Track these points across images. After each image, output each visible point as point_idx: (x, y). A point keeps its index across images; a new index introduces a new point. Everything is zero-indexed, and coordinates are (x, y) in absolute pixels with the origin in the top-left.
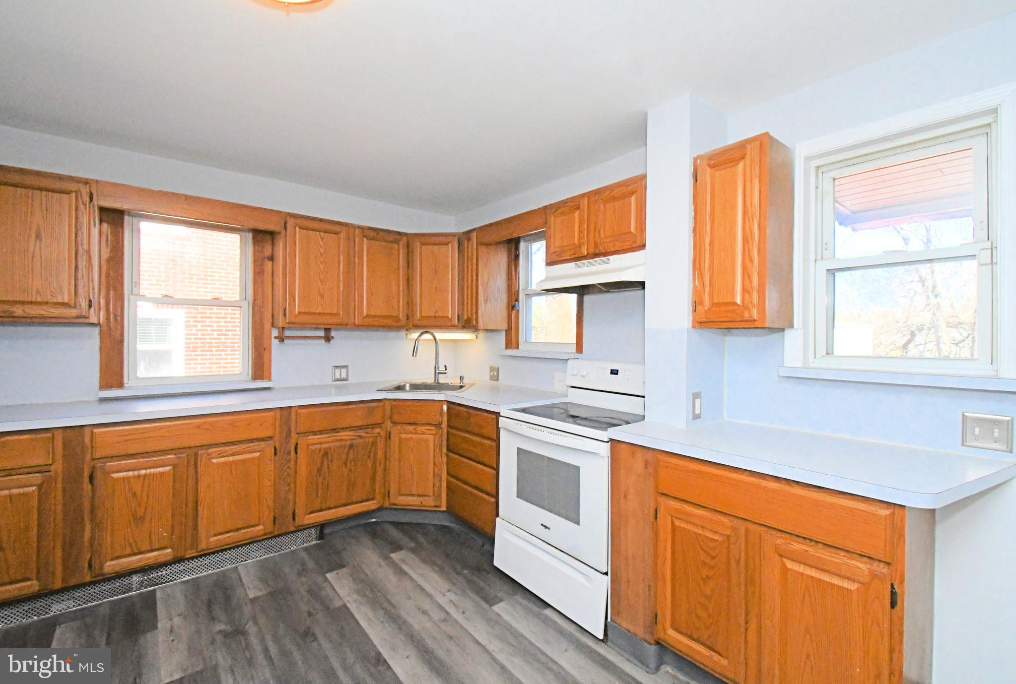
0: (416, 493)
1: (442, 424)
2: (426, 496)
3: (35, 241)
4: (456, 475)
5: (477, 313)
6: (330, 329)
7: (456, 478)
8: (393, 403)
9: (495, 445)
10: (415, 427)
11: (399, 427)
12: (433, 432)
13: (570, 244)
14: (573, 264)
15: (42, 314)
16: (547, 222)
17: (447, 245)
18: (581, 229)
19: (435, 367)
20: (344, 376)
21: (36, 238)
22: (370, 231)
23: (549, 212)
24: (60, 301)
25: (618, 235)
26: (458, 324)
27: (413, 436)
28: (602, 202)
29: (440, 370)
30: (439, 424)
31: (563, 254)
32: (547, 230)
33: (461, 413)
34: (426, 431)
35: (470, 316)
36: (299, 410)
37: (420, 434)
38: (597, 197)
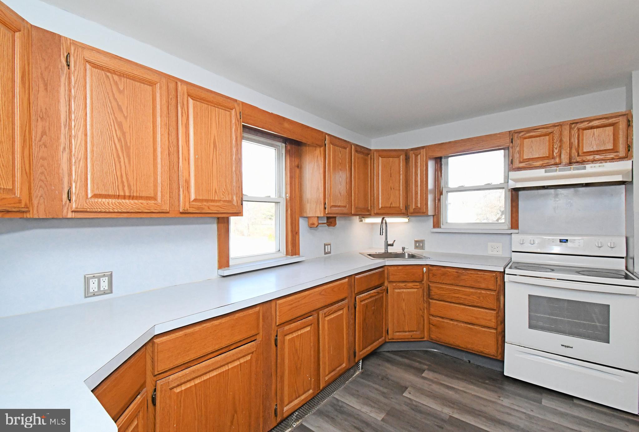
0: (407, 330)
1: (423, 281)
2: (414, 331)
3: (213, 149)
4: (442, 316)
5: (427, 204)
6: (335, 217)
7: (442, 318)
8: (389, 268)
9: (495, 294)
10: (406, 284)
11: (394, 284)
12: (418, 287)
13: (541, 156)
14: (543, 170)
15: (218, 211)
16: (512, 142)
17: (398, 157)
18: (555, 147)
19: (385, 242)
20: (329, 251)
21: (213, 147)
22: (358, 147)
23: (516, 135)
24: (227, 199)
25: (597, 151)
26: (406, 212)
27: (404, 290)
28: (579, 129)
29: (389, 243)
30: (421, 281)
31: (533, 164)
32: (512, 148)
33: (448, 273)
34: (413, 286)
35: (419, 206)
36: (356, 277)
37: (409, 289)
38: (573, 126)
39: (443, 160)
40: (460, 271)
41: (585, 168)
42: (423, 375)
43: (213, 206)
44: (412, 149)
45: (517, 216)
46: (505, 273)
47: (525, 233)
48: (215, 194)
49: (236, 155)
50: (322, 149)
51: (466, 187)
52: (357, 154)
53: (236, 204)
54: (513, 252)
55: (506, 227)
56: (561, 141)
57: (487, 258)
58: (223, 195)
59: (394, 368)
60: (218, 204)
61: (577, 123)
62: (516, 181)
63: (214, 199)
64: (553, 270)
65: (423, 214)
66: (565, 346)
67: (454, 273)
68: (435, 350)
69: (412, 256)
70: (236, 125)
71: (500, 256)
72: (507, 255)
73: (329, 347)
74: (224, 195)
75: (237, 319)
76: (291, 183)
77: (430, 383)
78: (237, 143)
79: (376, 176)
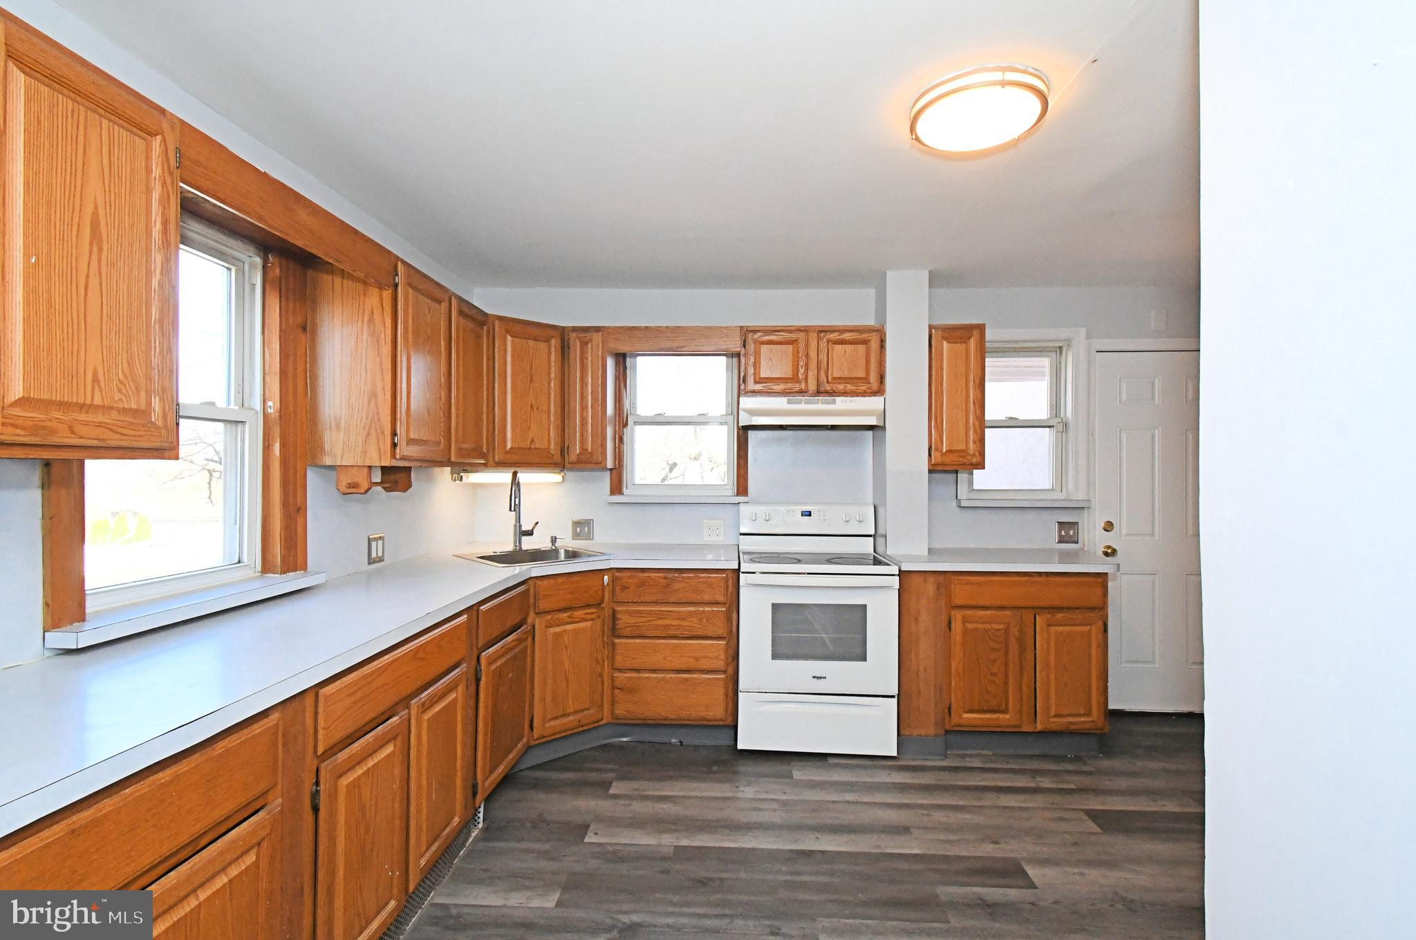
0: (571, 710)
1: (603, 602)
2: (584, 710)
3: (91, 244)
4: (636, 666)
5: (604, 446)
6: (409, 469)
7: (638, 671)
8: (539, 583)
9: (724, 609)
10: (570, 613)
11: (549, 617)
12: (594, 616)
13: (783, 376)
14: (784, 399)
15: (104, 440)
16: (744, 346)
17: (548, 341)
18: (801, 364)
19: (515, 526)
20: (380, 554)
21: (91, 238)
22: (463, 304)
23: (750, 335)
24: (133, 406)
25: (849, 378)
26: (559, 461)
27: (568, 627)
28: (828, 341)
29: (523, 529)
30: (598, 605)
31: (773, 387)
32: (745, 355)
33: (650, 581)
34: (584, 617)
35: (590, 450)
36: (482, 608)
37: (577, 622)
38: (822, 334)
39: (628, 360)
40: (670, 575)
41: (834, 402)
42: (611, 792)
43: (87, 424)
44: (575, 329)
45: (746, 472)
46: (740, 571)
47: (756, 502)
48: (93, 388)
49: (162, 273)
50: (387, 294)
51: (666, 417)
52: (461, 319)
53: (160, 423)
54: (741, 534)
55: (730, 493)
56: (807, 356)
57: (701, 548)
58: (120, 391)
59: (554, 797)
60: (100, 418)
61: (826, 331)
62: (753, 413)
63: (88, 401)
64: (799, 561)
65: (597, 466)
66: (818, 678)
67: (660, 580)
68: (625, 739)
69: (572, 555)
70: (164, 184)
71: (722, 543)
72: (732, 541)
73: (429, 784)
74: (124, 391)
75: (220, 755)
76: (283, 373)
77: (627, 802)
78: (167, 240)
79: (499, 377)
